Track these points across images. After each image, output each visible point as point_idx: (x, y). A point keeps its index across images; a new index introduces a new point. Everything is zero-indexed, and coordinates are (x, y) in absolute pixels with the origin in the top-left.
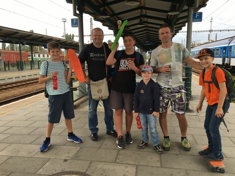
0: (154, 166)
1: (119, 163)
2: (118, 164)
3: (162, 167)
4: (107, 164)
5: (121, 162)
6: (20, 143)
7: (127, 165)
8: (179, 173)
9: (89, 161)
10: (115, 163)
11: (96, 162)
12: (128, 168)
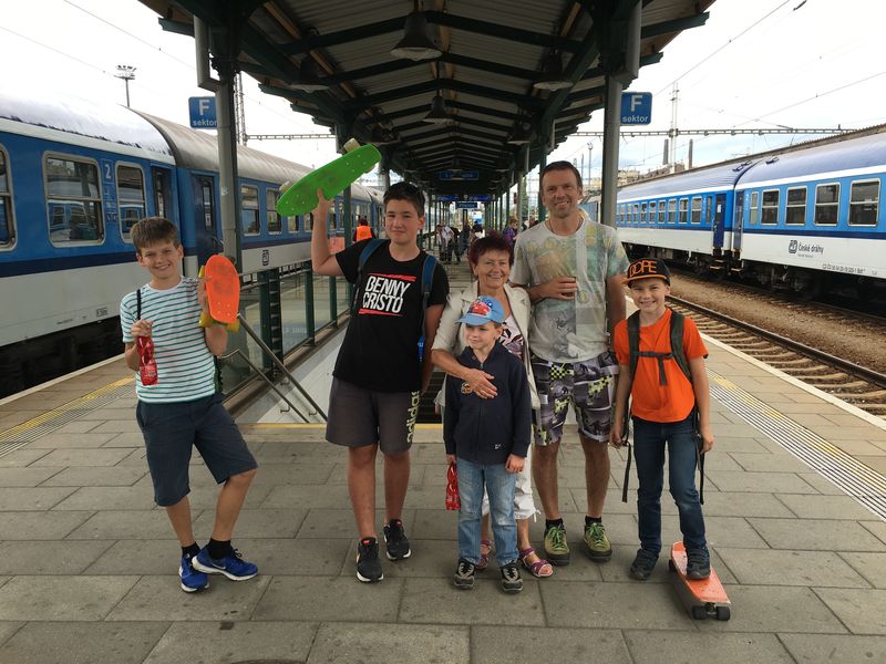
0: (524, 626)
1: (412, 623)
2: (408, 627)
3: (548, 626)
4: (370, 630)
5: (418, 620)
6: (41, 572)
7: (436, 628)
8: (604, 641)
9: (309, 621)
10: (397, 622)
11: (333, 625)
12: (442, 636)
